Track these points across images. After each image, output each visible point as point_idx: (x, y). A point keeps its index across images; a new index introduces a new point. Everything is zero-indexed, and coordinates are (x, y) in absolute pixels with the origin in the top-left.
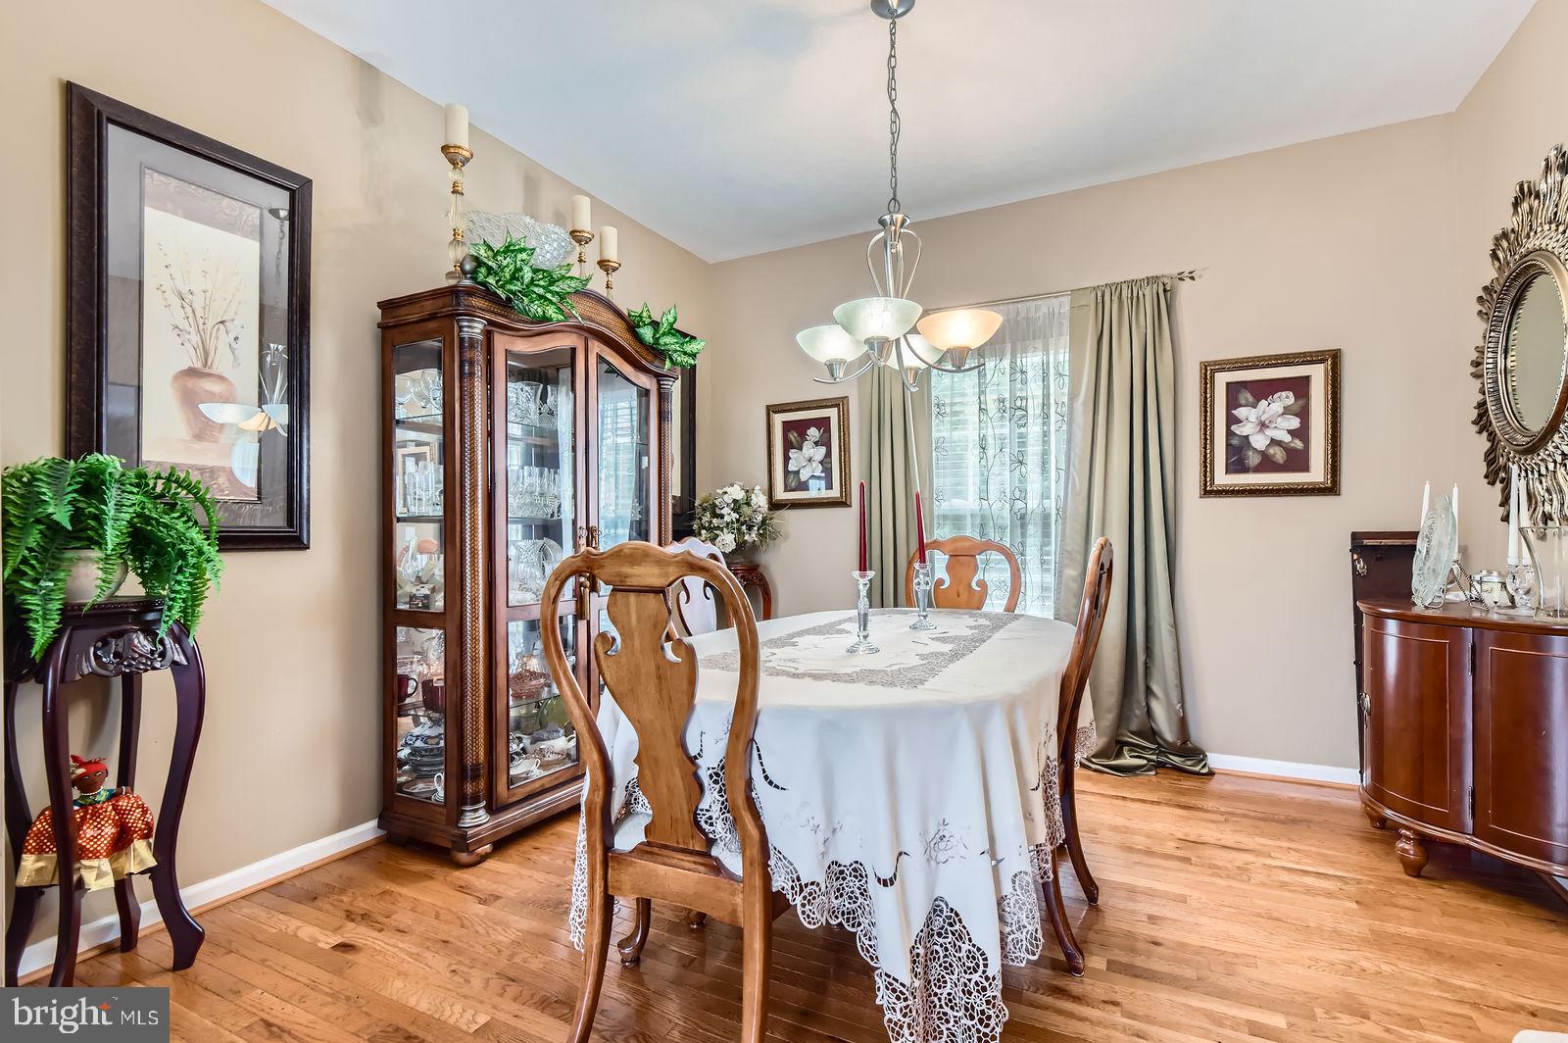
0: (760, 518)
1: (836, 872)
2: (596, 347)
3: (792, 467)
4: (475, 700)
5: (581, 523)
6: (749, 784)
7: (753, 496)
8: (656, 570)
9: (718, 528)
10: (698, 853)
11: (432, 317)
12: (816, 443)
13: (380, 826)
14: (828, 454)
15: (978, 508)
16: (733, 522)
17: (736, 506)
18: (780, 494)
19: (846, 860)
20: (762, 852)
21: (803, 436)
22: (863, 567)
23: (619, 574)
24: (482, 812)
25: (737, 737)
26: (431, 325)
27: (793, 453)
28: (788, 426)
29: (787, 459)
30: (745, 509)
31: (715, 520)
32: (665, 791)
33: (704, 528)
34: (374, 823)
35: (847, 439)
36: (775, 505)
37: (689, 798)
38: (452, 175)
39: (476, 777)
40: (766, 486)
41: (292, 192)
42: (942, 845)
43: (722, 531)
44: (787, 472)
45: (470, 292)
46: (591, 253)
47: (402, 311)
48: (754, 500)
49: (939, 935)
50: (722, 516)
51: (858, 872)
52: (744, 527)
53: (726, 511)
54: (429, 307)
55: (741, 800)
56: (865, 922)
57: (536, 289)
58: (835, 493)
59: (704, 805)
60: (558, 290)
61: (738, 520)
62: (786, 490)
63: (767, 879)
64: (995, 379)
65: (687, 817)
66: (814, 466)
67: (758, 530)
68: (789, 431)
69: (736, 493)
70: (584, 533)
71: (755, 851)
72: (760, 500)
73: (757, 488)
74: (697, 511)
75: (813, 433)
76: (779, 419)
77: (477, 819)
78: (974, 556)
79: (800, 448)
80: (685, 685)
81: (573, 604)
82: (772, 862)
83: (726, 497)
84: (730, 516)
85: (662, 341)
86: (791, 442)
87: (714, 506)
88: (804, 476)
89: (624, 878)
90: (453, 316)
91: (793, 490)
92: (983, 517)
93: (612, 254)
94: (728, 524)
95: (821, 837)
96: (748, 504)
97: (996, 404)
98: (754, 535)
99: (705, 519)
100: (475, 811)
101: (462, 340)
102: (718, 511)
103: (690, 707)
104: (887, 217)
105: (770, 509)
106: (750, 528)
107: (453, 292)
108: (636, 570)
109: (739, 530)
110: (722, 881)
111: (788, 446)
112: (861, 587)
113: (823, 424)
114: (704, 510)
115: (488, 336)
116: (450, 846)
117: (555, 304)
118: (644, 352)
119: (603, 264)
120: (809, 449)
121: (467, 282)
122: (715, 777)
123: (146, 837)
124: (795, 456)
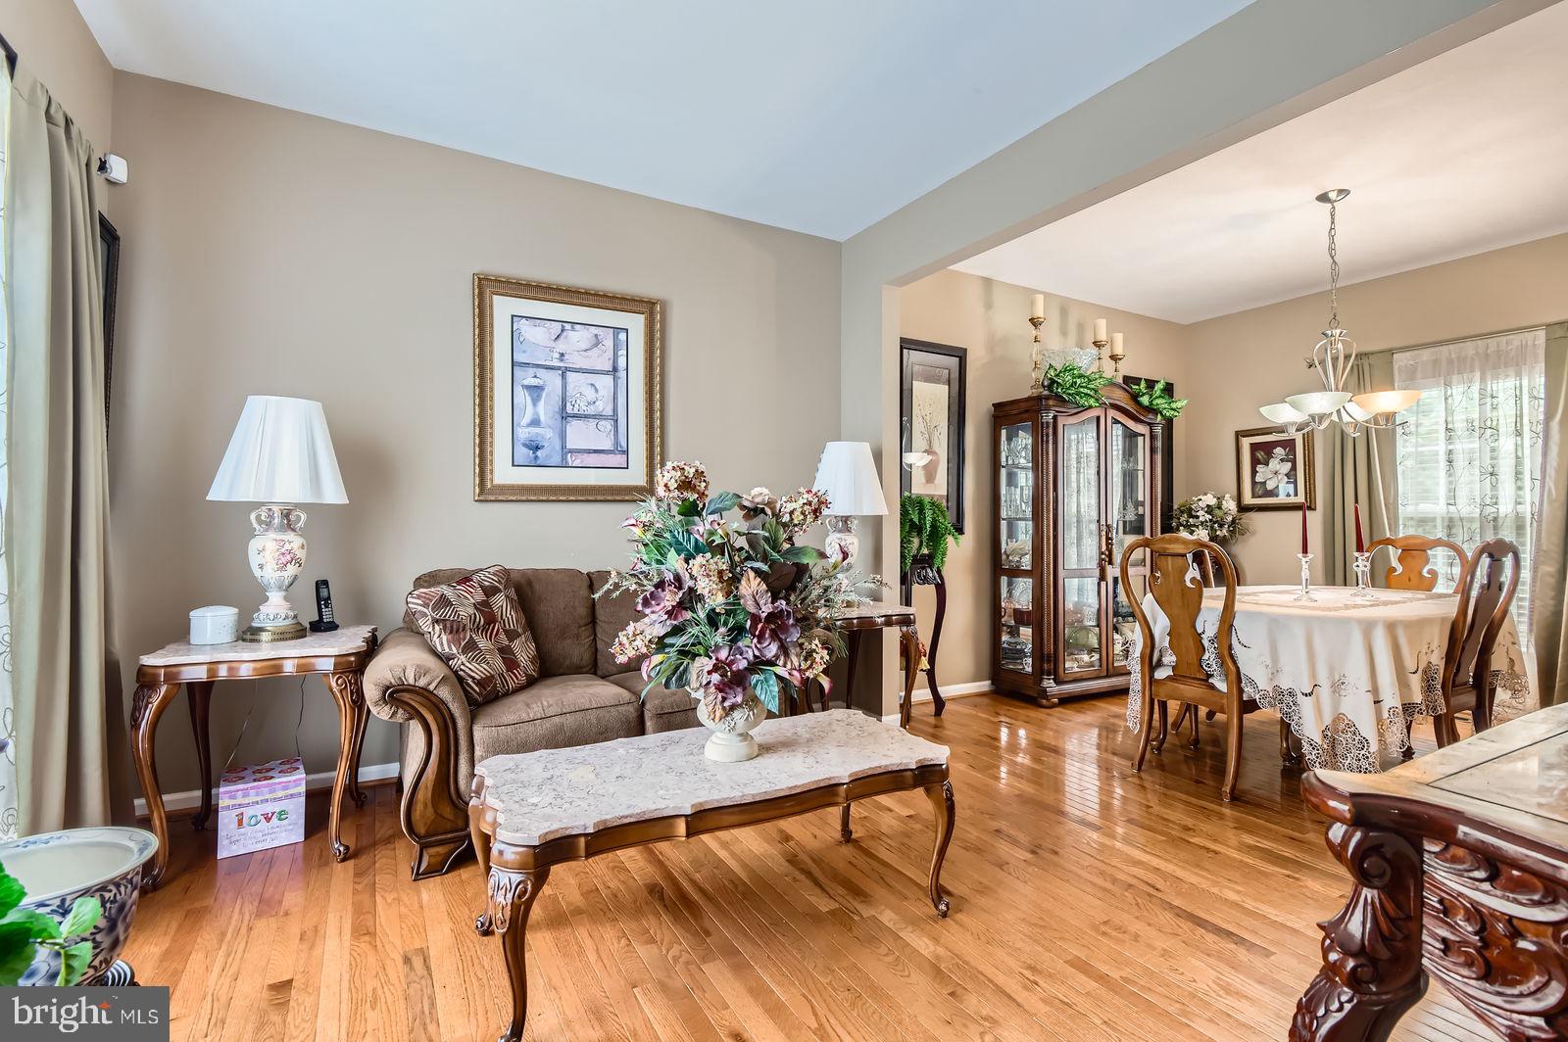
0: (1230, 519)
1: (1279, 693)
2: (1112, 413)
3: (1258, 479)
4: (1049, 619)
5: (1103, 522)
6: (1230, 647)
7: (1224, 502)
8: (1182, 546)
9: (1194, 525)
10: (1202, 680)
11: (1027, 411)
12: (1282, 460)
13: (992, 684)
14: (1294, 468)
15: (1446, 512)
16: (1206, 521)
17: (1209, 510)
18: (1248, 499)
19: (1285, 686)
20: (1237, 678)
21: (1269, 455)
22: (1305, 551)
23: (1163, 548)
24: (1052, 681)
25: (1224, 622)
26: (1025, 416)
27: (1259, 468)
28: (1254, 447)
29: (1254, 473)
30: (1217, 512)
31: (1191, 520)
32: (1184, 650)
33: (1182, 525)
34: (988, 682)
35: (1311, 456)
36: (1243, 509)
37: (1197, 654)
38: (1034, 333)
39: (1049, 661)
40: (1235, 493)
41: (960, 358)
42: (1342, 687)
43: (1198, 528)
44: (1254, 483)
45: (1047, 398)
46: (1106, 352)
47: (1007, 408)
48: (1225, 504)
49: (1343, 733)
50: (1198, 517)
51: (1291, 694)
52: (1216, 525)
53: (1200, 513)
54: (1023, 406)
55: (1226, 653)
56: (1296, 718)
57: (1082, 390)
58: (1301, 499)
59: (1206, 657)
60: (1093, 386)
61: (1211, 520)
62: (1253, 496)
63: (1241, 691)
64: (1464, 404)
65: (1196, 662)
66: (1280, 477)
67: (1229, 527)
68: (1257, 450)
69: (1210, 500)
70: (1104, 528)
71: (1233, 677)
72: (1230, 505)
73: (1227, 496)
74: (1174, 513)
75: (1279, 451)
76: (1246, 442)
77: (1049, 684)
78: (1424, 551)
79: (1267, 464)
80: (1197, 597)
81: (1098, 570)
82: (1243, 685)
83: (1200, 503)
84: (1204, 516)
85: (1154, 402)
86: (1259, 460)
87: (1190, 509)
88: (1270, 486)
89: (1161, 690)
90: (1039, 411)
91: (1260, 497)
92: (1451, 520)
93: (1119, 350)
94: (1202, 523)
95: (1270, 671)
96: (1220, 508)
97: (1465, 424)
98: (1224, 531)
99: (1182, 519)
100: (1049, 679)
101: (1042, 423)
102: (1194, 513)
103: (1199, 609)
104: (1329, 332)
105: (1238, 511)
106: (1221, 526)
107: (1039, 398)
108: (1172, 546)
109: (1212, 527)
110: (1216, 693)
111: (1255, 462)
112: (1303, 563)
113: (1289, 445)
114: (1182, 512)
115: (1055, 418)
116: (1036, 695)
117: (1093, 397)
118: (1141, 411)
119: (1114, 358)
120: (1274, 464)
121: (1046, 393)
122: (1211, 641)
123: (925, 656)
124: (1262, 470)
